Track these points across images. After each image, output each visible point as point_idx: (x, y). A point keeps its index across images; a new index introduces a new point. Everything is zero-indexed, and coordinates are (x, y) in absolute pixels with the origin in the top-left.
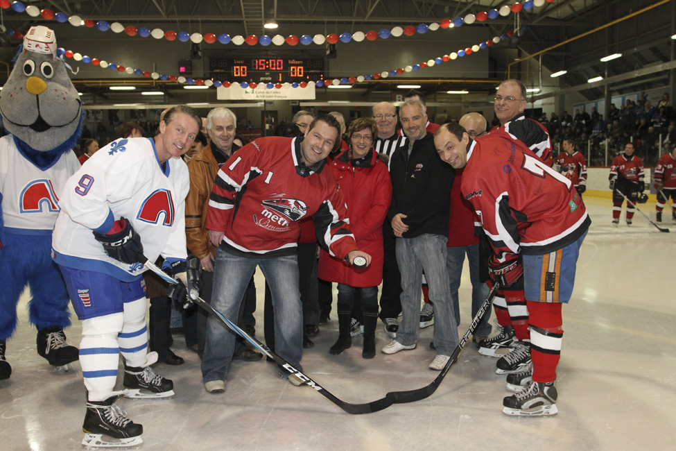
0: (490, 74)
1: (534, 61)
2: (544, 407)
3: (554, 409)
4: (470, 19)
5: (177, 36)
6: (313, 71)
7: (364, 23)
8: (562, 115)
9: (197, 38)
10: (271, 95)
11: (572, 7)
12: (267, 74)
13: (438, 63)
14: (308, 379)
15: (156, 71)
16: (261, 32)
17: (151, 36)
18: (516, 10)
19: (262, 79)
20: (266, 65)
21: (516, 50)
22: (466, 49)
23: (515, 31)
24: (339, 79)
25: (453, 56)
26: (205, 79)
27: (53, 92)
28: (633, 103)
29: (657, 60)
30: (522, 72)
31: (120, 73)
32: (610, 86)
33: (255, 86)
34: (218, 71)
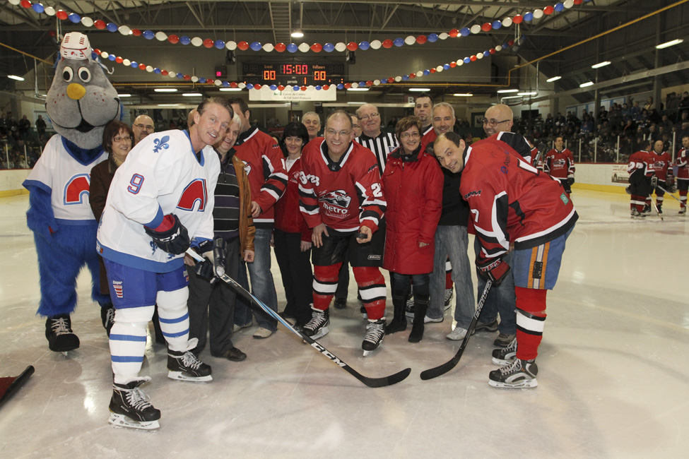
0: (492, 79)
1: (533, 67)
2: (525, 381)
3: (534, 383)
4: (476, 29)
5: (214, 44)
6: (334, 76)
7: (380, 33)
8: (556, 116)
9: (231, 46)
10: (296, 96)
11: (567, 19)
12: (293, 78)
13: (446, 68)
14: (334, 357)
15: (195, 75)
16: (288, 41)
17: (191, 44)
18: (517, 22)
19: (289, 82)
20: (293, 69)
21: (516, 57)
22: (472, 57)
23: (515, 41)
24: (358, 82)
25: (460, 62)
26: (239, 82)
27: (92, 95)
28: (620, 106)
29: (643, 68)
30: (521, 78)
31: (164, 77)
32: (599, 90)
33: (283, 89)
34: (249, 75)
